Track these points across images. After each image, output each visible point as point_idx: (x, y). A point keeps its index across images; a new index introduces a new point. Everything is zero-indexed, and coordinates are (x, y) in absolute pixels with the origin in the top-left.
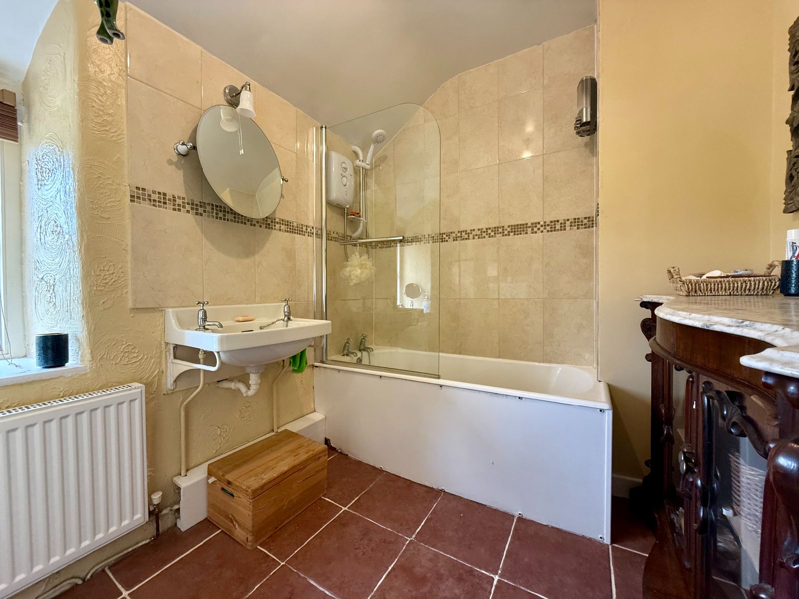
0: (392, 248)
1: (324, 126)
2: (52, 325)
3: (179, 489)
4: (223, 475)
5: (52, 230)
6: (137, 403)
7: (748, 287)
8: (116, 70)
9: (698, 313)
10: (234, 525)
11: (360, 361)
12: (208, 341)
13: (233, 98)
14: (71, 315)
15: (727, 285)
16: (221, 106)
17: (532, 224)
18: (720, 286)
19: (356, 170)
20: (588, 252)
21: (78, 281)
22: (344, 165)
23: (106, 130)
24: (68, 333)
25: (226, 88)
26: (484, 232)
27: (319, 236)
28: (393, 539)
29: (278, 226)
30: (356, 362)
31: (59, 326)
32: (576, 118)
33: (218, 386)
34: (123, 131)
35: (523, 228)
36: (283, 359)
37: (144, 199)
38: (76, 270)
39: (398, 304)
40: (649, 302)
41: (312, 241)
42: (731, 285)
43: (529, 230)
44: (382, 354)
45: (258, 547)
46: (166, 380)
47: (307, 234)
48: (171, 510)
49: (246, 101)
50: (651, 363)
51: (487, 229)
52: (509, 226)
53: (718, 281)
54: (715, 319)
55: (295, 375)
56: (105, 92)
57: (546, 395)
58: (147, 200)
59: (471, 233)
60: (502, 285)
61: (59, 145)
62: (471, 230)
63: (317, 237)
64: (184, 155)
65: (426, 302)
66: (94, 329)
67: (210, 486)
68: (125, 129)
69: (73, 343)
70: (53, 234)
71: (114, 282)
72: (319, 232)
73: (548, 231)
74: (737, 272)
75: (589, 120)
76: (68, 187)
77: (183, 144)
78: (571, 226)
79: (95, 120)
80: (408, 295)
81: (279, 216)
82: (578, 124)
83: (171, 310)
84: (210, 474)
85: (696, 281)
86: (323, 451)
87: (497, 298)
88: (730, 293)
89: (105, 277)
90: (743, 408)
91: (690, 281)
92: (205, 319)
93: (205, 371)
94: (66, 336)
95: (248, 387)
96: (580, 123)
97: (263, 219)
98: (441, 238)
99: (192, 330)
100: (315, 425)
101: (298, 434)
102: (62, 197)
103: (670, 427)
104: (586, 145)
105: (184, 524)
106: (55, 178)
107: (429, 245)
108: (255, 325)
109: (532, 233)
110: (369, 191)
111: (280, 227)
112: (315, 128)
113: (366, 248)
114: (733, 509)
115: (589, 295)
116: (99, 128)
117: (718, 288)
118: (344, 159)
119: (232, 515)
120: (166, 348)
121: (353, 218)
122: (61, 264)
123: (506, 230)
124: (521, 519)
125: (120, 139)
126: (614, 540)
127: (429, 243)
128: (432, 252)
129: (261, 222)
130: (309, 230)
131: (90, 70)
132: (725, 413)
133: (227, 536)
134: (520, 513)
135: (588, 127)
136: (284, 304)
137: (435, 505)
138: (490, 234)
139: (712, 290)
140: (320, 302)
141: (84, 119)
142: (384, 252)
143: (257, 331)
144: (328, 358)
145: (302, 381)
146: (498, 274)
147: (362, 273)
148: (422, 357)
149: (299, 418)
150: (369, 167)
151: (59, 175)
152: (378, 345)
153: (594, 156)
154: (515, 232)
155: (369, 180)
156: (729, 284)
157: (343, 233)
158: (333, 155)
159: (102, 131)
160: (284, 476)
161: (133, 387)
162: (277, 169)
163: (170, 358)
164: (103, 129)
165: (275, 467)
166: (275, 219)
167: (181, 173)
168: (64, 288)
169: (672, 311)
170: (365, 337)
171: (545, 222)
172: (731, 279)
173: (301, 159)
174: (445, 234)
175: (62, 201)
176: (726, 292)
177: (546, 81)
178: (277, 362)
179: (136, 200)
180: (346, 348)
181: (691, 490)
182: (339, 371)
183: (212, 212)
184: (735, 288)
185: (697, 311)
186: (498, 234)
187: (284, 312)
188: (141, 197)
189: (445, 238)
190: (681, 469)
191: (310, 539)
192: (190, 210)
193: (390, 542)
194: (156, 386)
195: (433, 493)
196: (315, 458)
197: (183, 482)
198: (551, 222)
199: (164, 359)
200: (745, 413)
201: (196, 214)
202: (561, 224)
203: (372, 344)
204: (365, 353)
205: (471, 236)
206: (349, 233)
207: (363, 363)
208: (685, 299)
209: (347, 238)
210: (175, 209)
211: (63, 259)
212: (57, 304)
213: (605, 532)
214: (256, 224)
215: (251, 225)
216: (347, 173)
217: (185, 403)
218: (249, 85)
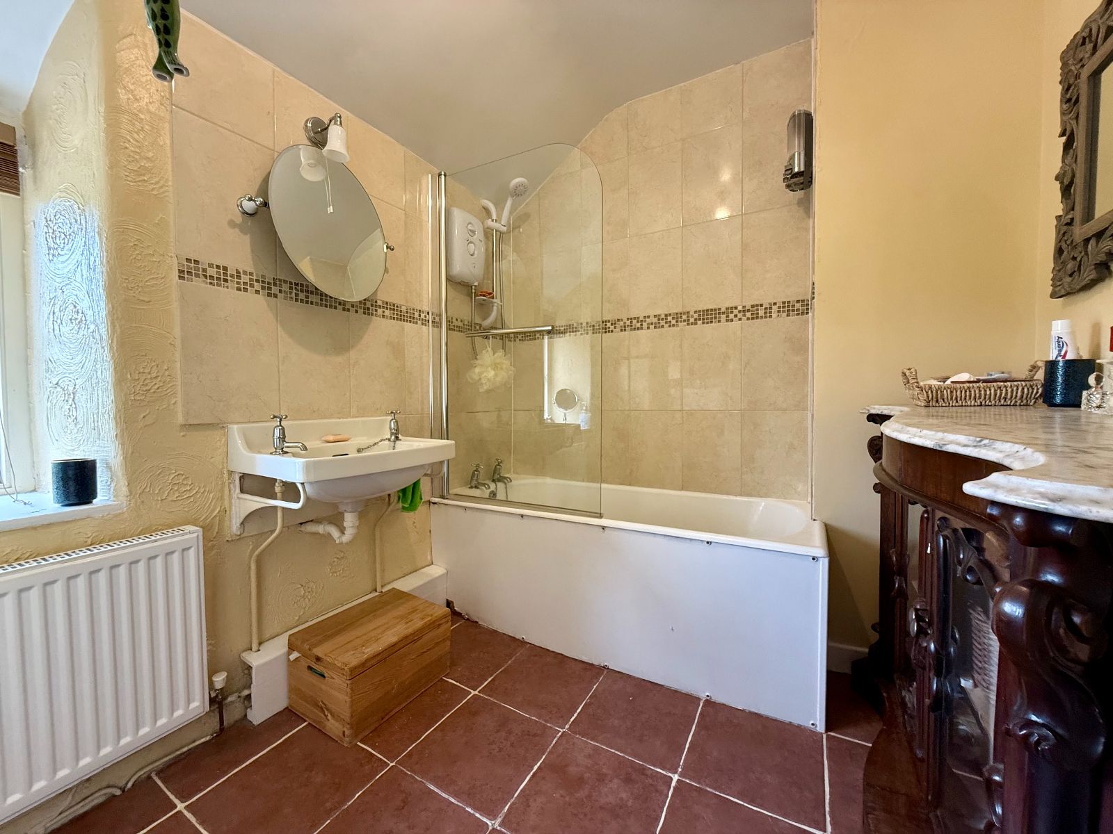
0: (537, 341)
1: (443, 173)
2: (72, 448)
3: (250, 668)
4: (310, 649)
5: (70, 317)
6: (192, 552)
7: (1003, 395)
8: (156, 97)
9: (931, 430)
10: (325, 715)
11: (493, 494)
12: (289, 469)
13: (318, 135)
14: (99, 434)
15: (977, 392)
16: (300, 147)
17: (727, 309)
18: (968, 393)
19: (488, 233)
20: (800, 347)
21: (109, 388)
22: (470, 227)
23: (144, 180)
24: (96, 458)
25: (307, 121)
26: (662, 319)
27: (437, 324)
28: (538, 732)
29: (380, 311)
30: (487, 496)
31: (81, 448)
32: (785, 167)
33: (301, 529)
34: (167, 180)
35: (715, 314)
36: (389, 492)
37: (197, 275)
38: (106, 372)
39: (545, 418)
40: (877, 415)
41: (427, 331)
42: (983, 392)
43: (723, 317)
44: (524, 485)
45: (358, 743)
46: (230, 521)
47: (420, 322)
48: (239, 697)
49: (336, 139)
50: (880, 495)
51: (666, 315)
52: (695, 312)
53: (966, 388)
54: (951, 437)
55: (406, 514)
56: (142, 128)
57: (744, 539)
58: (201, 275)
59: (645, 321)
60: (687, 391)
61: (78, 200)
62: (645, 317)
63: (434, 326)
64: (250, 215)
65: (584, 414)
66: (132, 453)
67: (292, 665)
68: (170, 179)
69: (102, 471)
70: (72, 323)
71: (158, 389)
72: (437, 319)
73: (748, 319)
74: (991, 375)
75: (802, 169)
76: (92, 258)
77: (250, 199)
78: (779, 312)
79: (129, 167)
80: (560, 405)
81: (382, 297)
82: (788, 175)
83: (235, 427)
84: (291, 648)
85: (937, 387)
86: (445, 616)
87: (680, 409)
88: (981, 403)
89: (146, 382)
90: (980, 550)
91: (930, 388)
92: (283, 438)
93: (283, 509)
94: (93, 463)
95: (342, 531)
96: (790, 174)
97: (360, 302)
98: (605, 327)
99: (267, 454)
100: (433, 582)
101: (410, 595)
102: (84, 272)
103: (903, 578)
104: (800, 202)
105: (258, 714)
106: (73, 247)
107: (588, 337)
108: (350, 447)
109: (727, 321)
110: (505, 264)
111: (384, 312)
112: (430, 175)
113: (501, 341)
114: (973, 678)
115: (801, 405)
116: (134, 177)
117: (966, 396)
118: (471, 218)
119: (322, 702)
120: (229, 479)
121: (484, 300)
122: (84, 364)
123: (692, 316)
124: (709, 702)
125: (163, 193)
126: (829, 727)
127: (587, 334)
128: (592, 347)
129: (357, 306)
130: (423, 316)
131: (121, 96)
132: (961, 556)
133: (317, 730)
134: (708, 694)
135: (801, 179)
136: (390, 418)
137: (595, 687)
138: (670, 322)
139: (959, 399)
140: (439, 415)
141: (113, 166)
142: (527, 347)
143: (353, 455)
144: (450, 492)
145: (414, 523)
146: (681, 376)
147: (496, 375)
148: (578, 490)
149: (411, 573)
150: (505, 229)
151: (79, 241)
152: (517, 473)
153: (809, 217)
154: (704, 319)
155: (504, 247)
156: (980, 391)
157: (470, 320)
158: (455, 213)
159: (139, 181)
160: (393, 648)
161: (186, 531)
162: (378, 232)
163: (235, 491)
164: (140, 179)
165: (380, 638)
166: (376, 302)
167: (247, 239)
168: (89, 397)
169: (900, 426)
170: (501, 462)
171: (744, 307)
172: (981, 385)
173: (411, 217)
174: (609, 321)
175: (84, 277)
176: (975, 401)
177: (746, 115)
178: (380, 497)
179: (186, 276)
180: (475, 478)
181: (924, 658)
182: (465, 508)
183: (291, 293)
184: (987, 397)
185: (930, 427)
186: (681, 322)
187: (390, 429)
188: (194, 272)
189: (609, 328)
190: (911, 630)
191: (428, 732)
192: (261, 291)
193: (535, 735)
194: (216, 530)
195: (593, 671)
196: (434, 625)
197: (255, 660)
198: (753, 306)
199: (226, 492)
200: (983, 556)
201: (268, 296)
202: (766, 309)
203: (509, 472)
204: (500, 485)
205: (645, 325)
206: (478, 320)
207: (498, 497)
208: (924, 411)
209: (475, 327)
210: (239, 289)
211: (86, 357)
212: (79, 418)
213: (818, 717)
214: (351, 308)
215: (344, 310)
216: (475, 237)
217: (257, 553)
218: (340, 117)
